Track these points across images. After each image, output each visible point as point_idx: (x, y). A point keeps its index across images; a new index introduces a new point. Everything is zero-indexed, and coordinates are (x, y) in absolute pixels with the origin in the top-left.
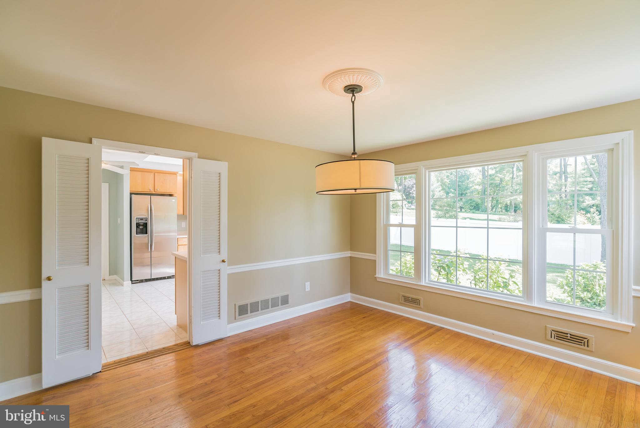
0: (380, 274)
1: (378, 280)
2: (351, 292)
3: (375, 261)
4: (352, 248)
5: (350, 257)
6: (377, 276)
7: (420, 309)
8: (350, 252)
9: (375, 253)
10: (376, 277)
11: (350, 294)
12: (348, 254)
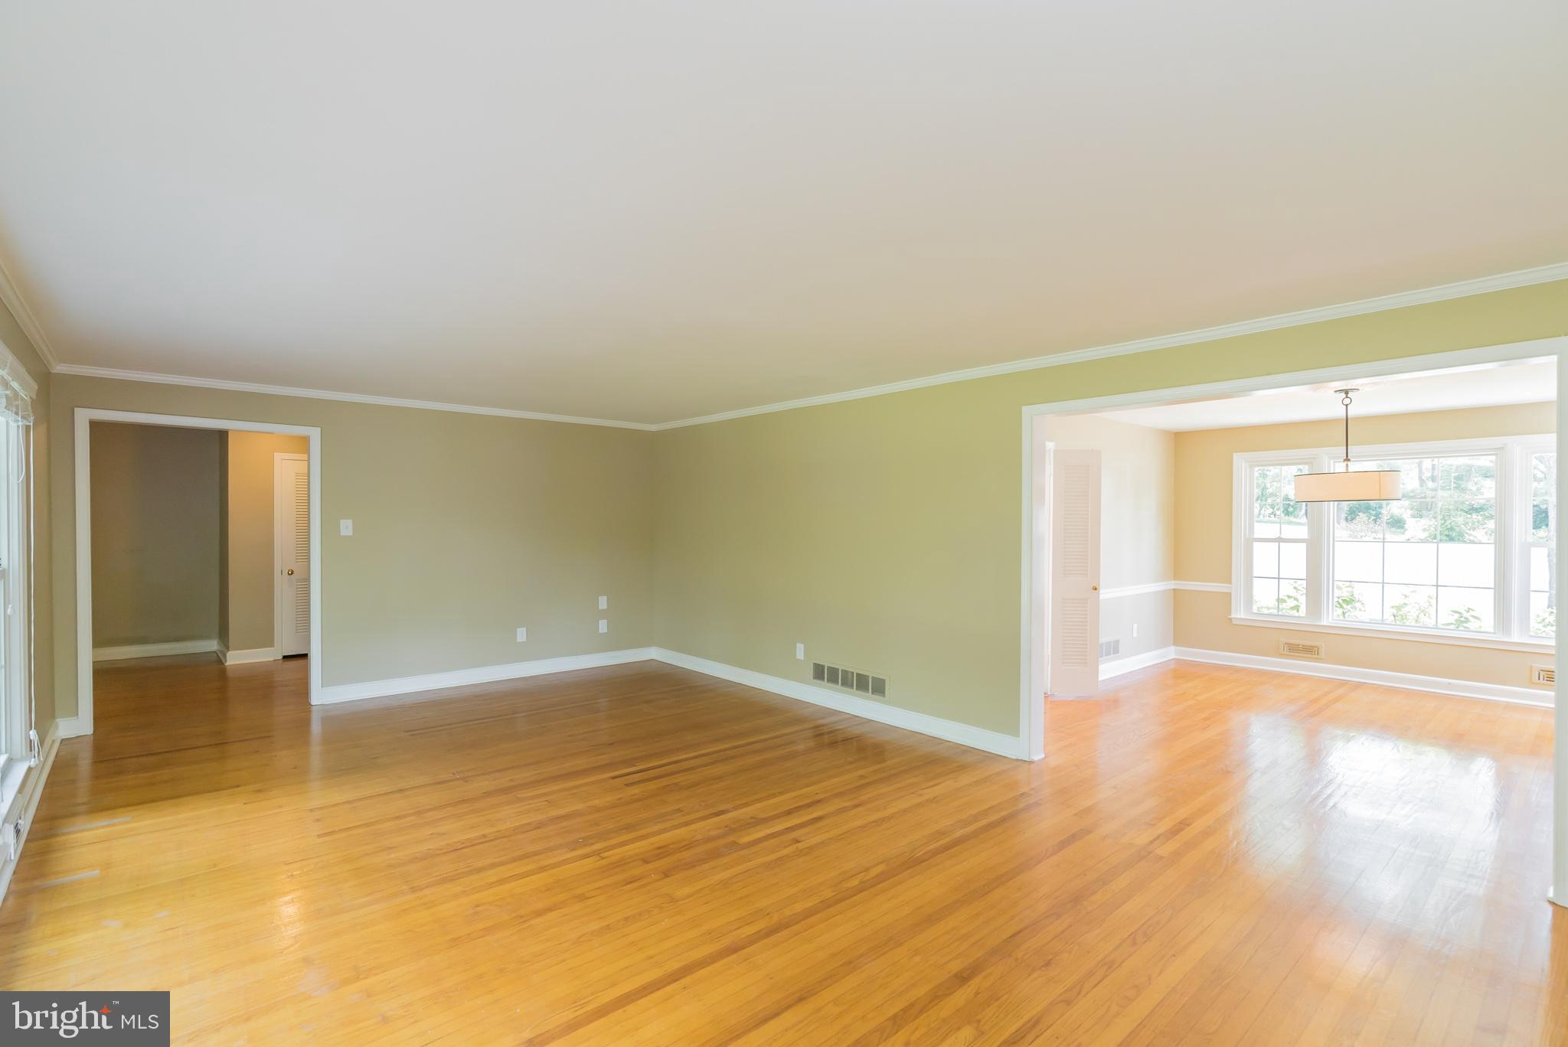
0: (1239, 614)
1: (1234, 622)
2: (1174, 644)
3: (1230, 594)
4: (1177, 576)
5: (1174, 589)
6: (1233, 616)
7: (1319, 660)
8: (1173, 582)
9: (1230, 583)
10: (1230, 619)
11: (1173, 648)
12: (1172, 585)
